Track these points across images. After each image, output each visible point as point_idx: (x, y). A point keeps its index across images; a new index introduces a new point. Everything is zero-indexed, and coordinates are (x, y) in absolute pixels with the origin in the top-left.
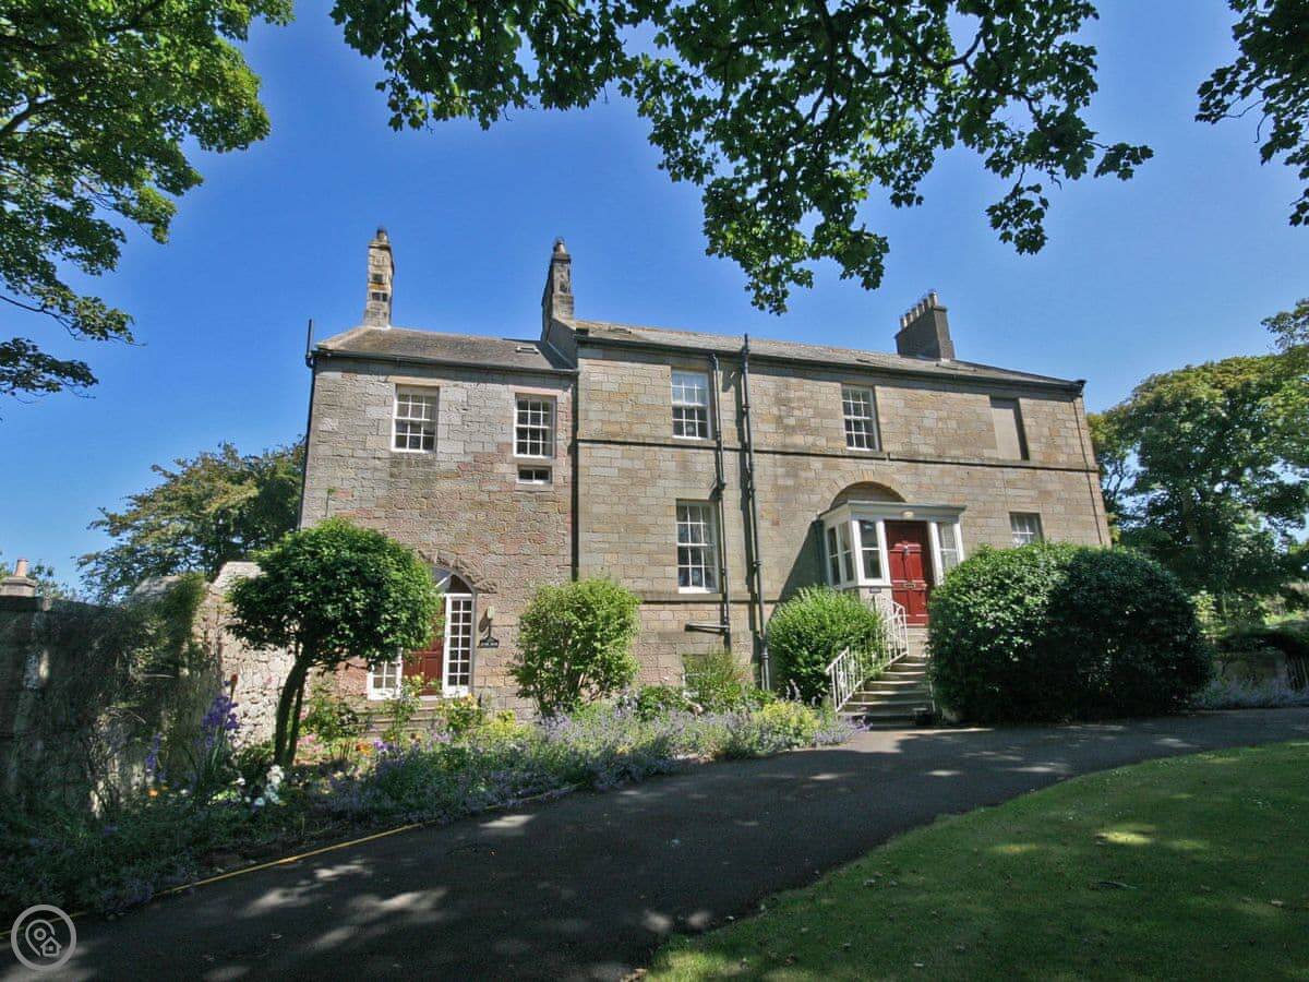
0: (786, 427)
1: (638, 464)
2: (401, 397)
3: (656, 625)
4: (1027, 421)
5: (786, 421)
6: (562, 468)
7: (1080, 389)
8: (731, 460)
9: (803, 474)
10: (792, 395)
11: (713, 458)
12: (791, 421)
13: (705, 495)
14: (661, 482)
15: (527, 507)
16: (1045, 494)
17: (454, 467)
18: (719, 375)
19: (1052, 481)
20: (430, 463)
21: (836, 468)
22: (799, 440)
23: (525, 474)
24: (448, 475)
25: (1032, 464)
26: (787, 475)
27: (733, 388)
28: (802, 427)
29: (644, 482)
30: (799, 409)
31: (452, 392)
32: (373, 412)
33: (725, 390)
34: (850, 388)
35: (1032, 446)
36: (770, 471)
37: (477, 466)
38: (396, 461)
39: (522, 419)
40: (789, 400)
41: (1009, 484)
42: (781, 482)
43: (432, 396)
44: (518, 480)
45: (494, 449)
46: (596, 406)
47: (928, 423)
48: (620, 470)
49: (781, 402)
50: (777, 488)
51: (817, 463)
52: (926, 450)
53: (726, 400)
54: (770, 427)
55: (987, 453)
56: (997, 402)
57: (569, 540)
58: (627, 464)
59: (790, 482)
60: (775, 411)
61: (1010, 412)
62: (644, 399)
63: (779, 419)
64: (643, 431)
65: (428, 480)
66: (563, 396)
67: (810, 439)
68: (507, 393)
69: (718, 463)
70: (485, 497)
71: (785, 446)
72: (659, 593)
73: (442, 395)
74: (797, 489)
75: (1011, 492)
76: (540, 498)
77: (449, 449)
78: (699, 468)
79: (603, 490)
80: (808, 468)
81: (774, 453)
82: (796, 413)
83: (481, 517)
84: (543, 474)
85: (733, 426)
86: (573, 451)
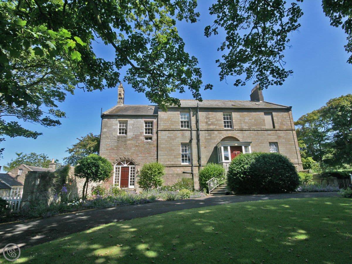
0: (209, 124)
1: (172, 135)
2: (120, 123)
3: (176, 172)
4: (274, 118)
5: (208, 123)
6: (154, 137)
7: (291, 109)
8: (194, 133)
9: (213, 135)
10: (210, 116)
11: (190, 133)
12: (210, 123)
13: (188, 141)
14: (177, 139)
15: (147, 146)
16: (279, 137)
17: (131, 138)
18: (192, 113)
19: (282, 134)
20: (125, 137)
21: (221, 133)
22: (212, 127)
23: (147, 139)
24: (129, 140)
25: (275, 129)
26: (208, 136)
27: (195, 116)
28: (212, 124)
29: (173, 139)
30: (212, 119)
31: (130, 121)
32: (114, 127)
33: (193, 116)
34: (225, 113)
35: (276, 125)
36: (204, 135)
37: (136, 138)
38: (119, 137)
39: (146, 126)
40: (209, 117)
41: (269, 135)
42: (207, 137)
43: (126, 122)
44: (145, 140)
45: (139, 133)
46: (163, 122)
47: (246, 121)
48: (168, 136)
49: (207, 118)
50: (206, 139)
51: (216, 132)
52: (246, 127)
53: (193, 119)
54: (204, 124)
55: (263, 127)
56: (266, 114)
57: (156, 153)
58: (169, 135)
59: (209, 137)
60: (206, 120)
61: (270, 116)
62: (174, 120)
63: (207, 122)
64: (173, 127)
65: (125, 141)
66: (155, 121)
67: (214, 127)
68: (142, 121)
69: (191, 134)
70: (137, 144)
71: (208, 129)
72: (177, 165)
73: (128, 122)
74: (211, 139)
75: (269, 137)
76: (150, 144)
77: (130, 134)
78: (187, 135)
79: (164, 141)
80: (214, 134)
81: (205, 130)
82: (211, 120)
83: (137, 149)
84: (151, 138)
85: (195, 125)
86: (157, 133)
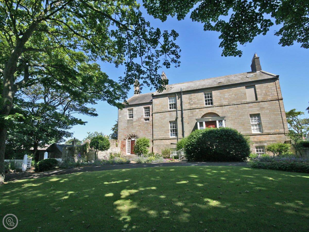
0: (191, 104)
1: (162, 116)
2: (129, 111)
3: (166, 143)
4: (257, 90)
6: (151, 119)
7: (278, 78)
8: (179, 113)
11: (176, 113)
13: (174, 120)
14: (167, 118)
15: (146, 125)
16: (262, 108)
17: (135, 120)
19: (265, 105)
20: (132, 120)
21: (202, 111)
23: (146, 120)
25: (258, 101)
26: (191, 114)
28: (194, 103)
29: (163, 119)
30: (194, 100)
31: (135, 109)
32: (125, 114)
33: (178, 99)
34: (207, 93)
35: (258, 97)
36: (187, 113)
37: (139, 120)
38: (128, 120)
39: (145, 111)
40: (192, 98)
43: (132, 110)
45: (141, 117)
46: (155, 107)
47: (226, 97)
50: (189, 116)
51: (197, 110)
52: (225, 103)
54: (187, 105)
55: (243, 101)
56: (247, 87)
57: (152, 130)
60: (189, 101)
61: (253, 89)
62: (163, 104)
64: (163, 110)
65: (132, 123)
66: (150, 106)
67: (196, 106)
68: (142, 108)
70: (140, 124)
71: (191, 108)
72: (166, 138)
74: (193, 116)
75: (250, 109)
76: (148, 123)
78: (173, 115)
79: (157, 121)
80: (195, 112)
81: (188, 110)
83: (139, 128)
85: (180, 106)
86: (152, 115)
